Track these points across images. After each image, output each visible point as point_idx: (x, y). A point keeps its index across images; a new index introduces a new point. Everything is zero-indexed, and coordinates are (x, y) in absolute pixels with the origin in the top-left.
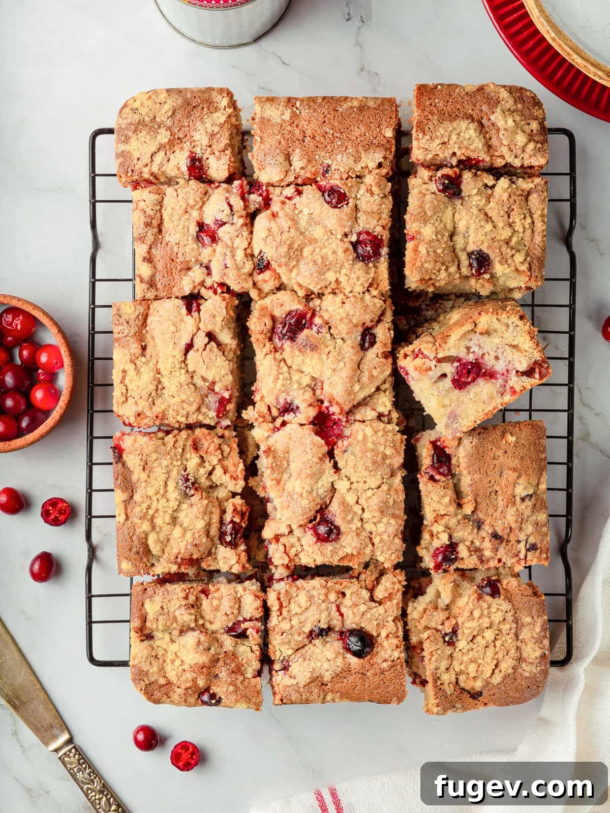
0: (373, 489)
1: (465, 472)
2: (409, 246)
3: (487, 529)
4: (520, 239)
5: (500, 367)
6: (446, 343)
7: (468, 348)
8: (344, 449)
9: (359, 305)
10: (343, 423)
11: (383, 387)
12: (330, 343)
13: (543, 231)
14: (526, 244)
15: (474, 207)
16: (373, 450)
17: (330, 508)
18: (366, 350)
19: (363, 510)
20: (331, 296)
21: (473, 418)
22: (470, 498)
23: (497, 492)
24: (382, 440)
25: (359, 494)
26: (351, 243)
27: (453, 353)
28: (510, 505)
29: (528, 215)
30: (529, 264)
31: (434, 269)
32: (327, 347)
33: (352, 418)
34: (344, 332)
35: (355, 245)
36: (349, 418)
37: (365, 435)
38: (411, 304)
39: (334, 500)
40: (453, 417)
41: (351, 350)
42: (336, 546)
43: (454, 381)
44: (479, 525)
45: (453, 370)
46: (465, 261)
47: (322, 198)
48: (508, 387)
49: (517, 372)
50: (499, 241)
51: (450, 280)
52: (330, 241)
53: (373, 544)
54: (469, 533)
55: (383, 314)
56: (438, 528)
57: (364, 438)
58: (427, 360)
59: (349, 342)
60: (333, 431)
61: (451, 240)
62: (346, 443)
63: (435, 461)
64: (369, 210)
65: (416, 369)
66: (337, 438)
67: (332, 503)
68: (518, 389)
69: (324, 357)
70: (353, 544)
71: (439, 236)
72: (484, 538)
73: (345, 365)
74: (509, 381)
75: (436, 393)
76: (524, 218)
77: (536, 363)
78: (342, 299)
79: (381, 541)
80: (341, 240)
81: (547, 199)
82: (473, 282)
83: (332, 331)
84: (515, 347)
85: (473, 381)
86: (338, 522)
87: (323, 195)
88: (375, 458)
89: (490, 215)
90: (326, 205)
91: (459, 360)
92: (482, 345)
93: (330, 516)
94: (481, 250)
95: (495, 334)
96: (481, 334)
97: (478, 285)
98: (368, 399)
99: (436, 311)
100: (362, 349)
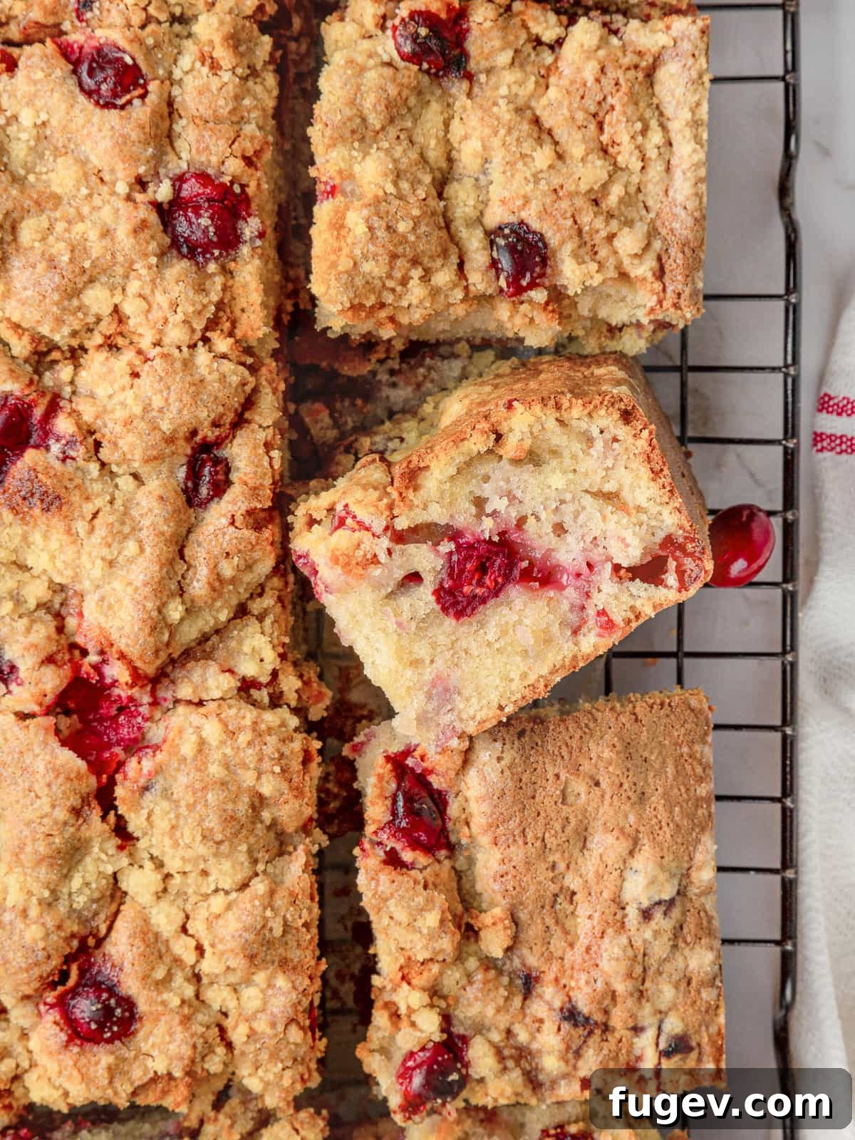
0: (227, 893)
1: (484, 840)
2: (323, 211)
3: (548, 999)
4: (632, 190)
5: (568, 554)
6: (416, 489)
7: (479, 502)
8: (142, 782)
9: (178, 382)
10: (144, 710)
11: (256, 606)
12: (97, 487)
13: (697, 166)
14: (650, 203)
15: (502, 102)
16: (224, 784)
17: (109, 948)
18: (204, 504)
19: (200, 950)
20: (103, 355)
21: (494, 698)
22: (497, 911)
23: (574, 893)
24: (250, 755)
25: (189, 907)
26: (157, 206)
27: (436, 515)
28: (610, 931)
29: (654, 123)
30: (659, 259)
31: (390, 276)
32: (88, 499)
33: (169, 695)
34: (138, 455)
35: (166, 213)
36: (161, 694)
37: (202, 744)
38: (346, 370)
39: (119, 924)
40: (442, 692)
41: (157, 508)
42: (125, 1052)
43: (439, 593)
44: (529, 984)
45: (440, 563)
46: (478, 256)
47: (71, 82)
48: (591, 612)
49: (617, 568)
50: (571, 195)
51: (439, 307)
52: (97, 201)
53: (229, 1046)
54: (498, 1010)
55: (249, 403)
56: (409, 998)
57: (200, 751)
58: (366, 536)
59: (154, 485)
60: (116, 730)
61: (440, 196)
62: (147, 764)
63: (401, 810)
64: (208, 114)
65: (335, 560)
66: (126, 750)
67: (113, 934)
68: (618, 616)
69: (81, 526)
70: (172, 1048)
71: (405, 185)
72: (541, 1021)
73: (142, 550)
74: (594, 594)
75: (392, 626)
76: (644, 131)
77: (669, 541)
78: (130, 364)
79: (252, 1034)
80: (129, 198)
81: (706, 78)
82: (503, 310)
83: (104, 453)
84: (610, 497)
85: (496, 592)
86: (130, 985)
87: (75, 72)
88: (230, 806)
89: (548, 122)
90: (82, 98)
91: (454, 535)
92: (519, 494)
93: (107, 970)
94: (522, 223)
95: (554, 463)
96: (516, 462)
97: (518, 320)
98: (215, 639)
99: (419, 386)
100: (190, 503)
